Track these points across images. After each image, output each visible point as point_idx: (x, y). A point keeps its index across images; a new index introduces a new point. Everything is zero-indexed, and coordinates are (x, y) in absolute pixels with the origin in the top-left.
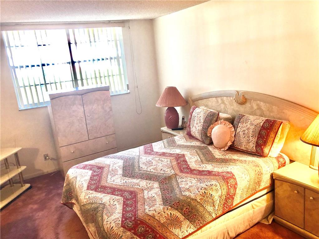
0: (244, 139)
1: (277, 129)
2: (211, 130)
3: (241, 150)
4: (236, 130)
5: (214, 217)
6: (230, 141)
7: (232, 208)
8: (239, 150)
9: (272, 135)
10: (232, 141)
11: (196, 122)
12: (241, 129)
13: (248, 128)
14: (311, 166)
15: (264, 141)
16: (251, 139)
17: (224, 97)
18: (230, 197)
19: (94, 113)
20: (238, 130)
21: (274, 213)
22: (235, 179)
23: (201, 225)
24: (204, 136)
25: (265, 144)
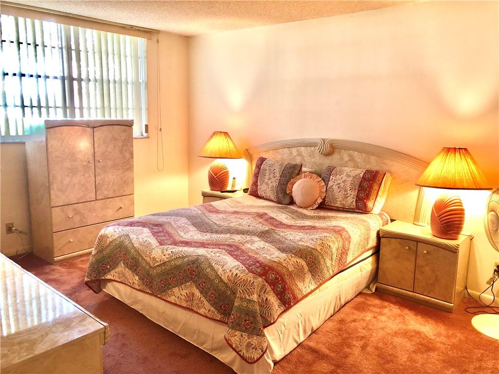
0: (340, 193)
1: (381, 180)
2: (291, 185)
3: (334, 208)
4: (327, 185)
5: (332, 274)
6: (320, 198)
7: (346, 266)
8: (331, 207)
9: (376, 187)
10: (323, 198)
11: (267, 176)
12: (334, 182)
13: (345, 181)
14: (415, 223)
15: (367, 193)
16: (349, 192)
17: (302, 148)
18: (344, 252)
19: (108, 159)
20: (330, 184)
21: (377, 280)
22: (347, 232)
23: (321, 282)
24: (281, 193)
25: (368, 197)
